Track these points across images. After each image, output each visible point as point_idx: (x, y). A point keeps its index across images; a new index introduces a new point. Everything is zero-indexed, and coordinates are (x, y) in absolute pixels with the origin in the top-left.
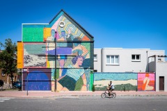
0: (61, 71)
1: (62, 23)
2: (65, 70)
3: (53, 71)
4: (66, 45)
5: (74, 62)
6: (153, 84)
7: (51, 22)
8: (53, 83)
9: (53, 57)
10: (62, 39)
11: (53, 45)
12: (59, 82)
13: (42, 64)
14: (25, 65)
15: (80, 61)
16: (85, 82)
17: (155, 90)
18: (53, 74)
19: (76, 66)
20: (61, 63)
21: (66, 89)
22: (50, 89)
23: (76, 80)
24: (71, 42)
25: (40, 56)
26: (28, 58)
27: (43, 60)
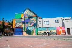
0: (26, 28)
1: (27, 12)
2: (27, 27)
3: (23, 28)
4: (28, 19)
5: (31, 24)
6: (64, 31)
7: (24, 12)
8: (23, 32)
9: (24, 23)
10: (27, 17)
11: (24, 19)
12: (25, 32)
13: (20, 26)
14: (15, 26)
15: (33, 24)
16: (34, 31)
17: (65, 34)
18: (23, 29)
19: (31, 26)
20: (26, 25)
21: (27, 34)
22: (22, 35)
23: (31, 31)
24: (30, 18)
25: (20, 23)
26: (16, 24)
27: (20, 24)
